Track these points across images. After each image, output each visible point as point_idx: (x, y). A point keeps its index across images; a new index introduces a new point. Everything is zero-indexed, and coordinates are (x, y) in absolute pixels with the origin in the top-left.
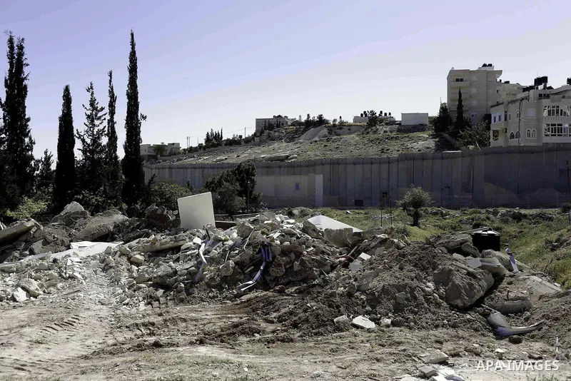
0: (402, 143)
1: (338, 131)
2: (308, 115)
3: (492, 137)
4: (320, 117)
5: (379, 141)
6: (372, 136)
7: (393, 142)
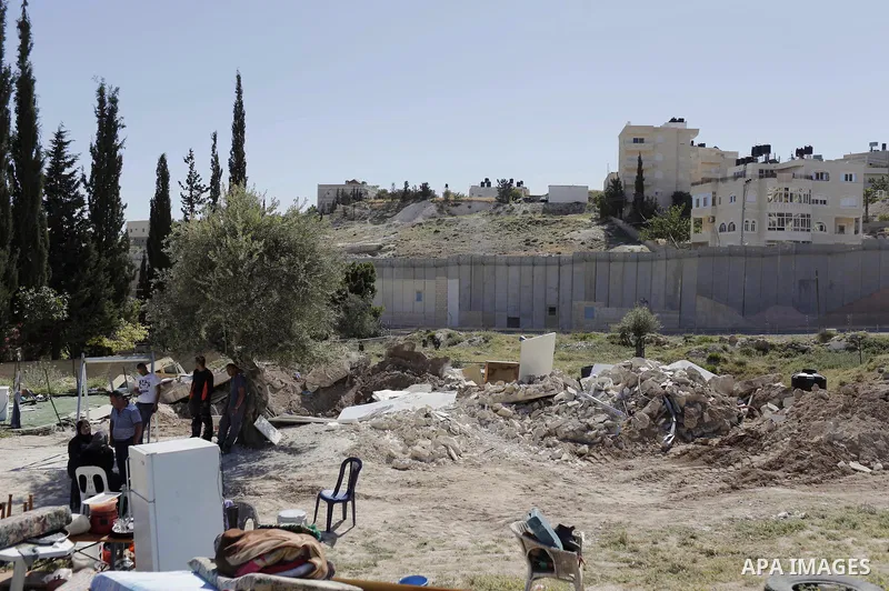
0: (553, 230)
1: (454, 209)
2: (406, 183)
3: (692, 228)
4: (425, 187)
5: (518, 227)
6: (508, 219)
7: (540, 229)
